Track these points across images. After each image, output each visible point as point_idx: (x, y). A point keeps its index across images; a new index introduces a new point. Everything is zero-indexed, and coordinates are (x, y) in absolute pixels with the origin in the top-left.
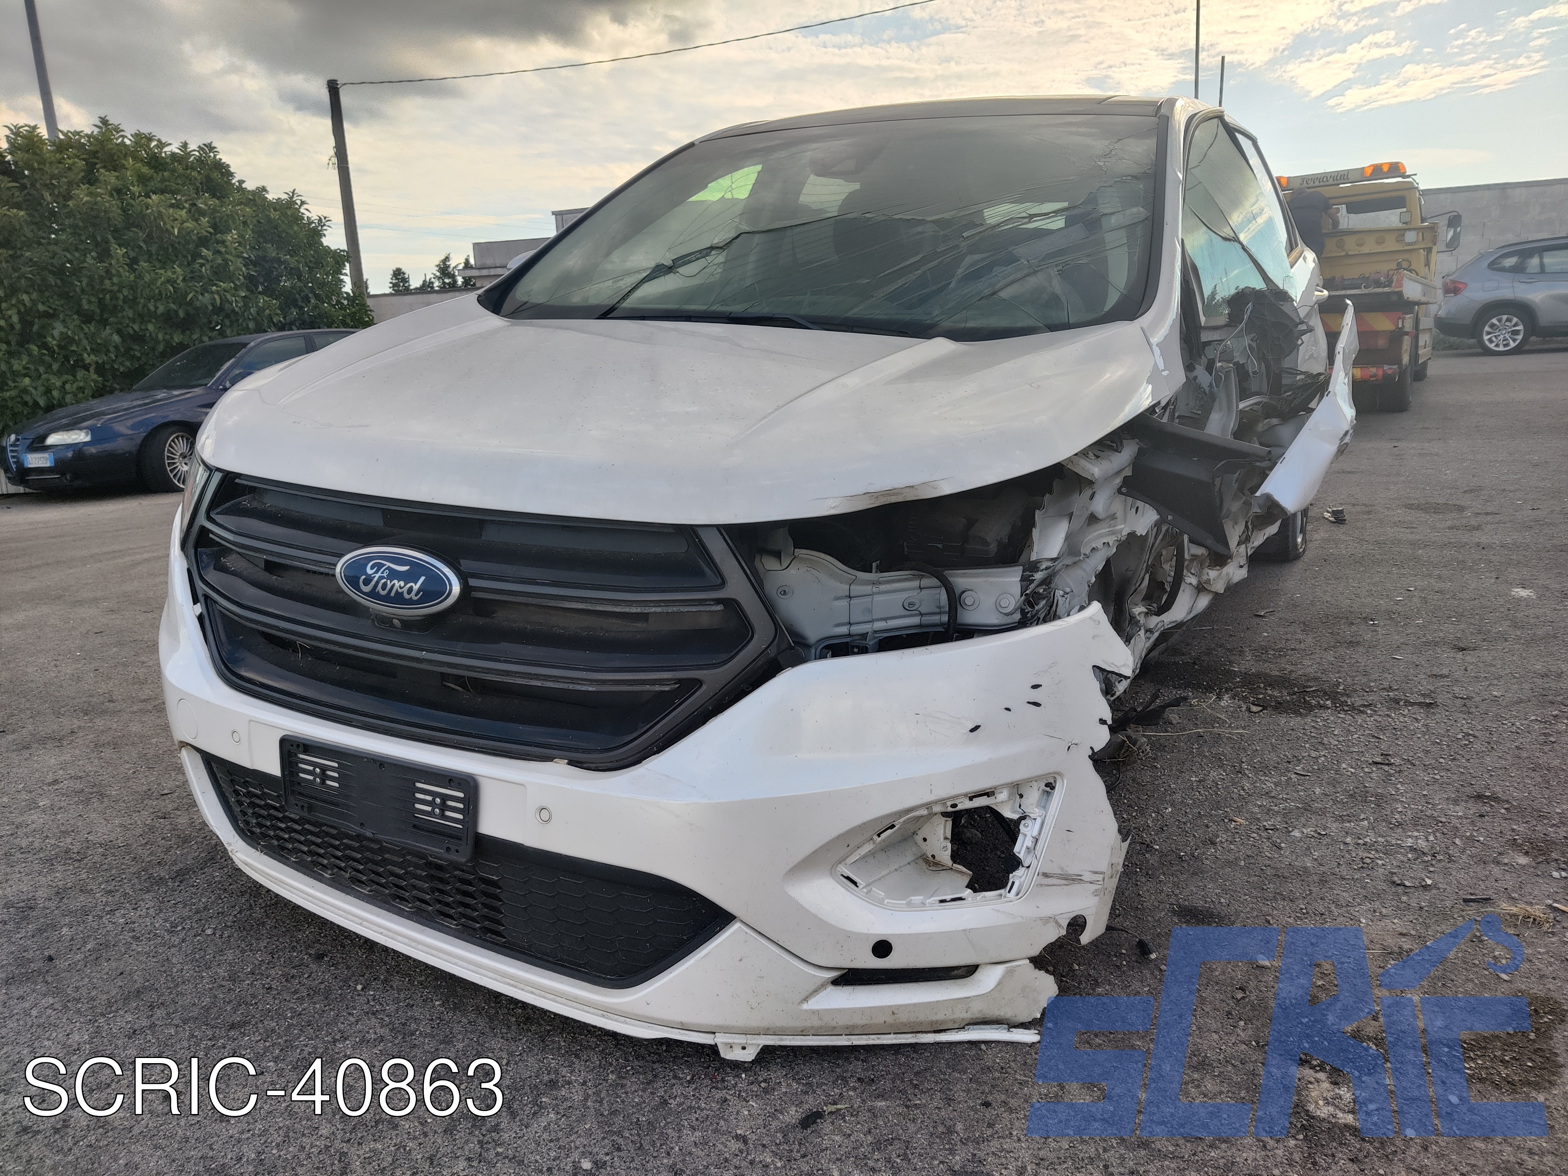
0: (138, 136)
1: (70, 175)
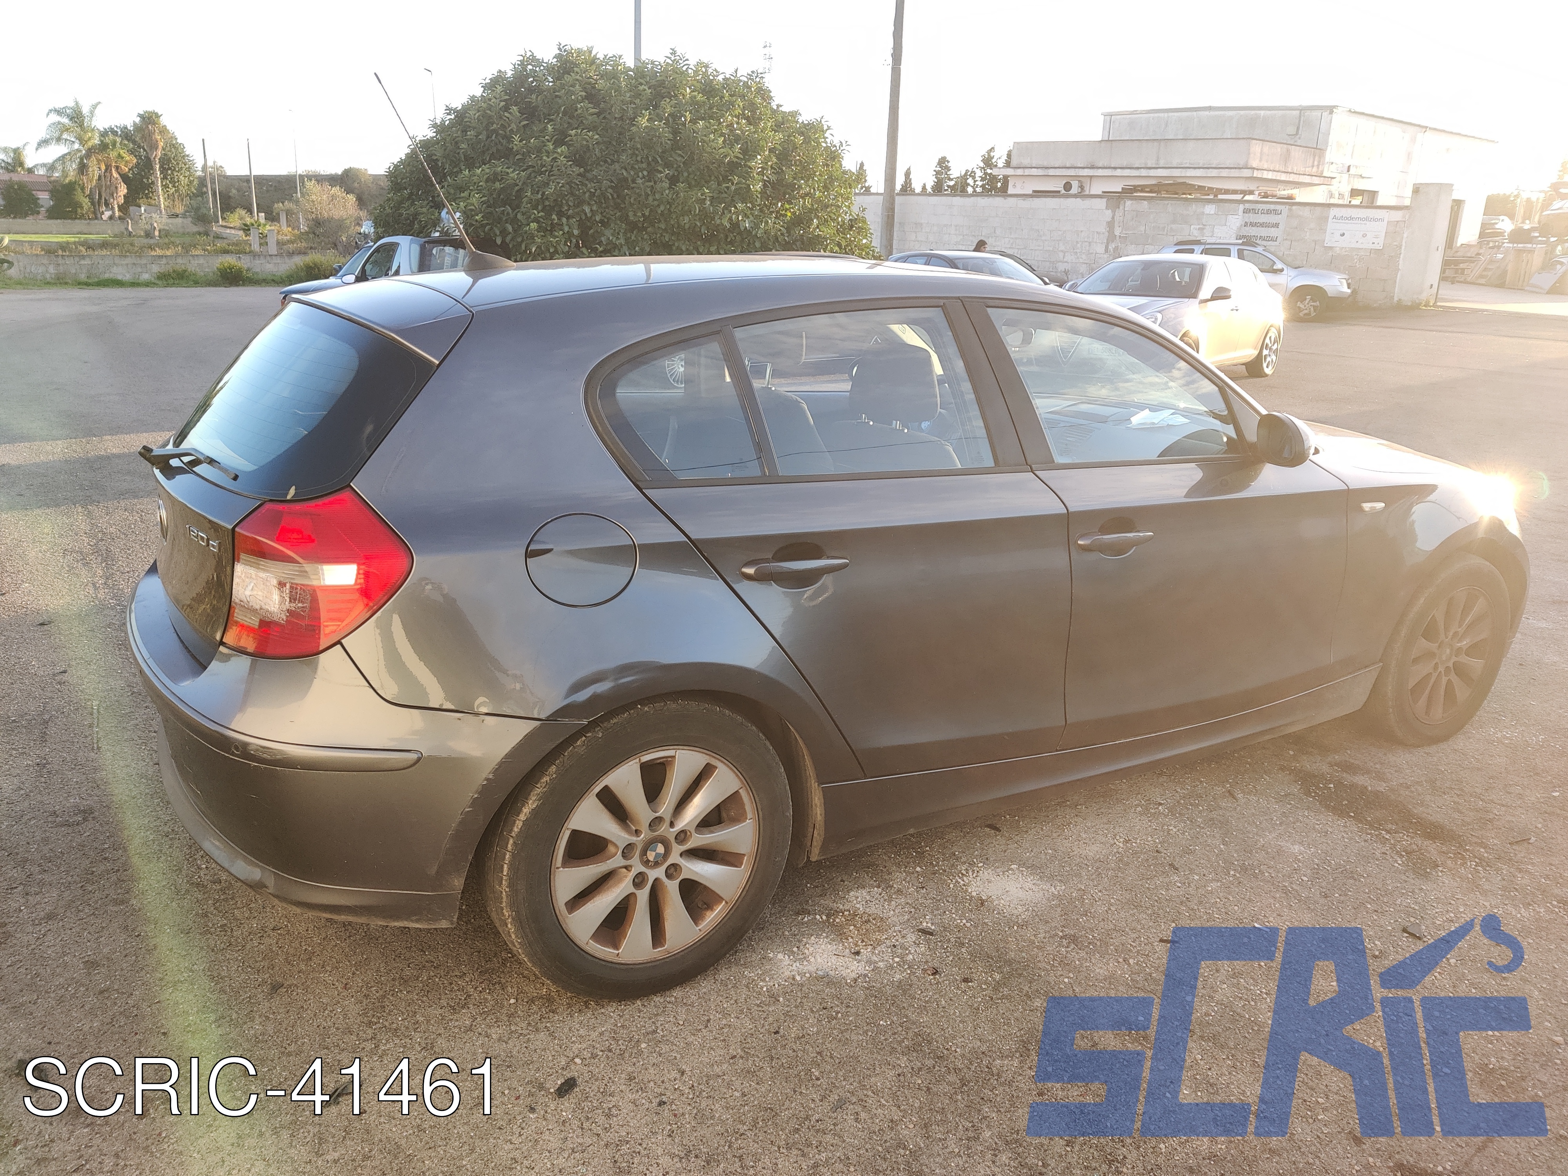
0: (700, 64)
1: (637, 101)
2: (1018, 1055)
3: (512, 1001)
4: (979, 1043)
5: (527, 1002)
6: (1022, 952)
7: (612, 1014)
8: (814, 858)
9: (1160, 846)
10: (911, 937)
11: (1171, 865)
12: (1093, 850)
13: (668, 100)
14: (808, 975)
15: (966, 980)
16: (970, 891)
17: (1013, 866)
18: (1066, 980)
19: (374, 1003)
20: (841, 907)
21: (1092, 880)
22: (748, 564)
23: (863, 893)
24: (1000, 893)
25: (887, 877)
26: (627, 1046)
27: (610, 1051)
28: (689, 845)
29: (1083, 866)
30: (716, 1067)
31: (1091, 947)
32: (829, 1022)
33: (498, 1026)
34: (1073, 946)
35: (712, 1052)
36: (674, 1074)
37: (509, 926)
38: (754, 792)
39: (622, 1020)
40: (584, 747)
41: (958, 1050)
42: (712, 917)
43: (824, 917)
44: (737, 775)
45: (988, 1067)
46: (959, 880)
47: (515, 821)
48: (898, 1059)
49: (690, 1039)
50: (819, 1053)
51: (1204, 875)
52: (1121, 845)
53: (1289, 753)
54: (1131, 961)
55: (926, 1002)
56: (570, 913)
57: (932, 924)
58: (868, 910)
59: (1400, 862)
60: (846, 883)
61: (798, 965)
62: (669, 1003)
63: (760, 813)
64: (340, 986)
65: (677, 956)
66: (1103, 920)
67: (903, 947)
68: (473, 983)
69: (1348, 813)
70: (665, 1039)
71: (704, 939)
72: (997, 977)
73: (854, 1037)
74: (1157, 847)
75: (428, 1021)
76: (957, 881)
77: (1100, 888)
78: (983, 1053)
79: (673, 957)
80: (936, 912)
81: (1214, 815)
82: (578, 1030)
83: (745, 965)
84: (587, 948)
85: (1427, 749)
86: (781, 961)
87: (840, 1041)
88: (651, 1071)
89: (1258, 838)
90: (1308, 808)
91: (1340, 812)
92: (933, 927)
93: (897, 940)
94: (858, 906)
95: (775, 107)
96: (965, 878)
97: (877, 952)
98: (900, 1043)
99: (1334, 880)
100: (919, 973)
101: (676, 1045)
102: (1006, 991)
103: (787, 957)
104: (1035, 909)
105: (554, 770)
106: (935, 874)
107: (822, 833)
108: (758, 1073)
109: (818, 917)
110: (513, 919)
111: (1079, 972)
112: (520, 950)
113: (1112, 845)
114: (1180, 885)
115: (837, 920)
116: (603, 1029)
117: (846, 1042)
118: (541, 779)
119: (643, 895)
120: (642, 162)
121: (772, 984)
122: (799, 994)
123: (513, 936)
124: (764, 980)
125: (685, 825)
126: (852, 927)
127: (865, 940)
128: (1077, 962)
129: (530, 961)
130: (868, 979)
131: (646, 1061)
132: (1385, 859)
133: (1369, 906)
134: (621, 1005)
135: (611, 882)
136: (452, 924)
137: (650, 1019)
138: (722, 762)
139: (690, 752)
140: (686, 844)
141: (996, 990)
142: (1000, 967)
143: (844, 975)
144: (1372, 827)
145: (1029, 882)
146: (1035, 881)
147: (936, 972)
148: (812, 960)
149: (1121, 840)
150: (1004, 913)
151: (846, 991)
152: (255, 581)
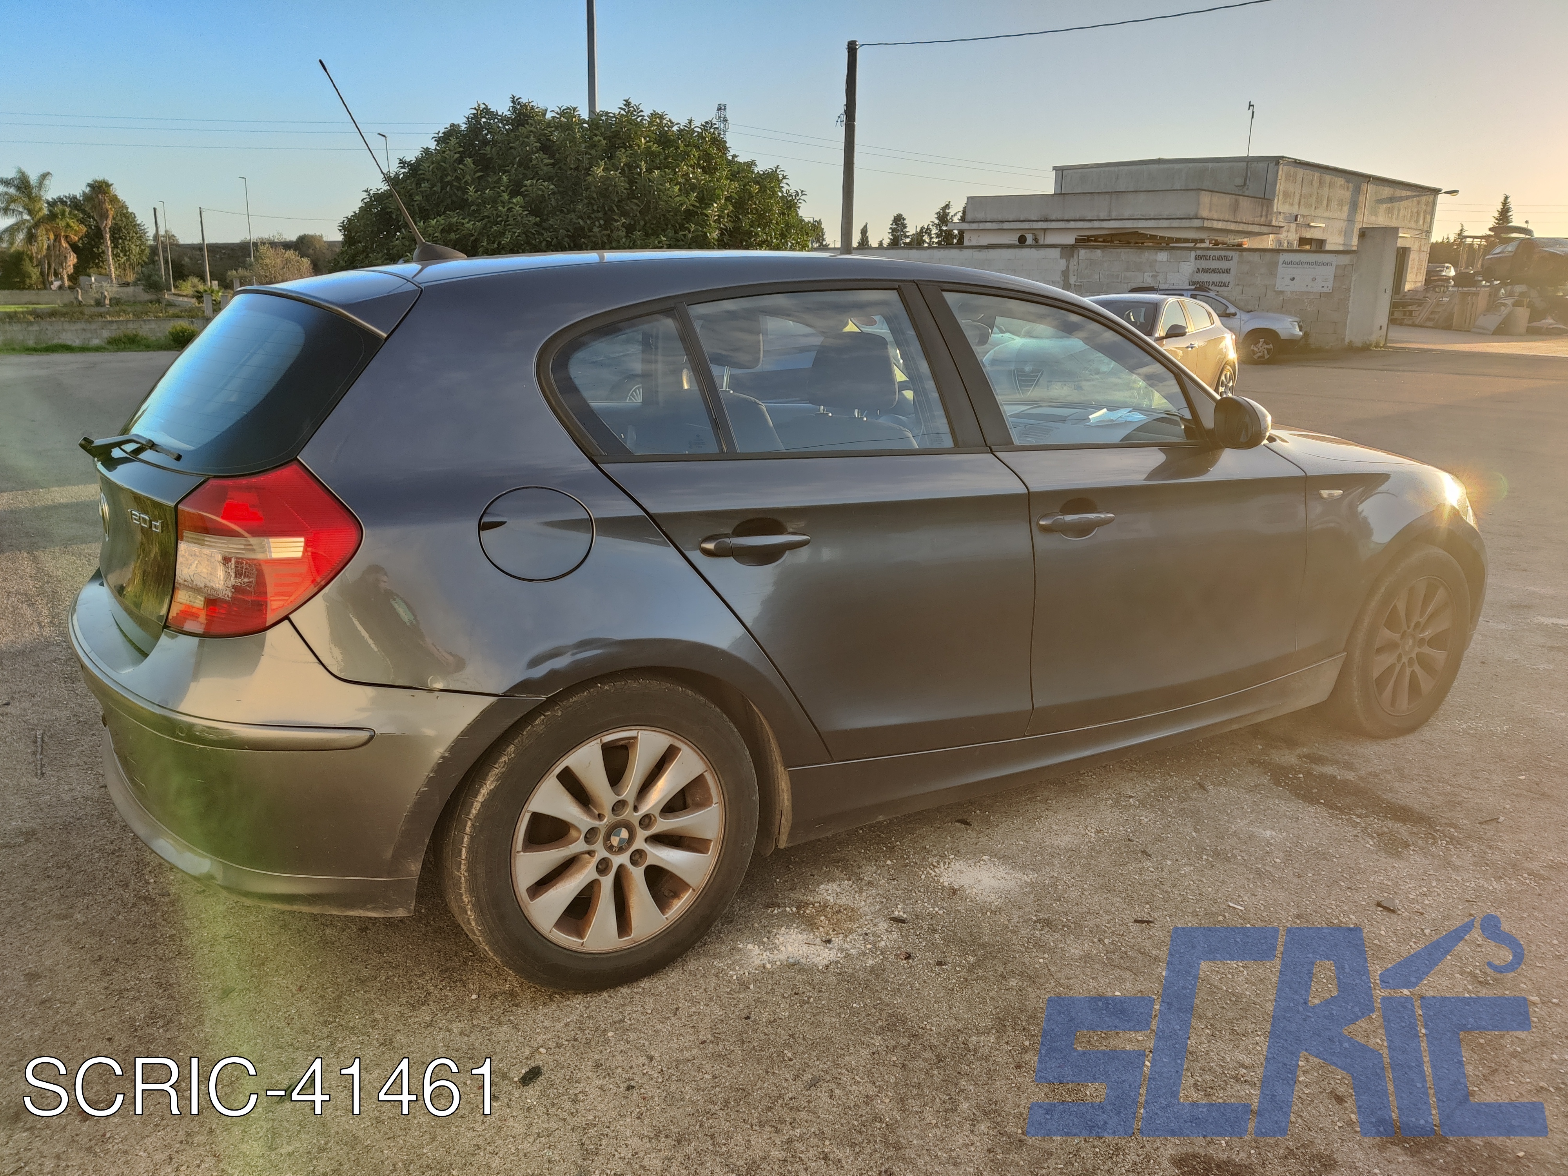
0: (654, 115)
1: (593, 152)
2: (994, 1031)
3: (474, 997)
4: (954, 1022)
5: (490, 998)
6: (995, 936)
7: (578, 1006)
8: (782, 845)
9: (1131, 835)
10: (883, 925)
11: (1144, 852)
12: (1064, 841)
13: (623, 150)
14: (778, 963)
15: (940, 964)
16: (941, 881)
17: (984, 857)
18: (1041, 960)
19: (330, 1003)
20: (811, 899)
21: (1065, 868)
22: (708, 539)
23: (833, 886)
24: (972, 882)
25: (858, 871)
26: (593, 1035)
27: (576, 1040)
28: (655, 829)
29: (1055, 855)
30: (685, 1052)
31: (1066, 929)
32: (801, 1006)
33: (460, 1021)
34: (1047, 929)
35: (681, 1038)
36: (643, 1060)
37: (469, 913)
38: (719, 775)
39: (588, 1012)
40: (544, 726)
41: (933, 1028)
42: (679, 906)
43: (794, 909)
44: (701, 758)
45: (963, 1043)
46: (931, 871)
47: (473, 803)
48: (873, 1038)
49: (659, 1026)
50: (792, 1036)
51: (1177, 860)
52: (1093, 835)
53: (1257, 748)
54: (1106, 941)
55: (900, 985)
56: (532, 900)
57: (904, 913)
58: (838, 901)
59: (1371, 843)
60: (816, 877)
61: (768, 954)
62: (637, 993)
63: (726, 798)
64: (294, 989)
65: (642, 945)
66: (1077, 904)
67: (875, 934)
68: (433, 981)
69: (1318, 800)
70: (632, 1027)
71: (672, 927)
72: (971, 959)
73: (827, 1020)
74: (1129, 836)
75: (386, 1019)
76: (928, 873)
77: (1073, 874)
78: (959, 1030)
79: (640, 947)
80: (908, 902)
81: (1185, 805)
82: (542, 1022)
83: (714, 956)
84: (551, 937)
85: (1394, 741)
86: (751, 951)
87: (813, 1023)
88: (619, 1058)
89: (1230, 825)
90: (1279, 797)
91: (1310, 799)
92: (905, 916)
93: (869, 929)
94: (828, 898)
95: (730, 158)
96: (936, 870)
97: (848, 940)
98: (874, 1024)
99: (1307, 861)
100: (891, 958)
101: (644, 1033)
102: (980, 972)
103: (756, 947)
104: (1009, 896)
105: (513, 749)
106: (906, 866)
107: (790, 818)
108: (729, 1056)
109: (788, 909)
110: (473, 905)
111: (1054, 953)
112: (480, 939)
113: (1083, 836)
114: (1153, 870)
115: (808, 912)
116: (568, 1020)
117: (818, 1025)
118: (499, 759)
119: (607, 882)
120: (598, 211)
121: (742, 973)
122: (770, 981)
123: (473, 924)
124: (734, 970)
125: (649, 809)
126: (823, 918)
127: (837, 929)
128: (1052, 944)
129: (493, 950)
130: (840, 966)
131: (613, 1049)
132: (1357, 841)
133: (1342, 884)
134: (586, 997)
135: (574, 868)
136: (409, 912)
137: (617, 1009)
138: (686, 744)
139: (653, 733)
140: (652, 828)
141: (970, 971)
142: (974, 951)
143: (816, 962)
144: (1342, 812)
145: (1002, 871)
146: (1007, 871)
147: (908, 957)
148: (783, 949)
149: (1093, 830)
150: (977, 901)
151: (818, 977)
152: (199, 559)
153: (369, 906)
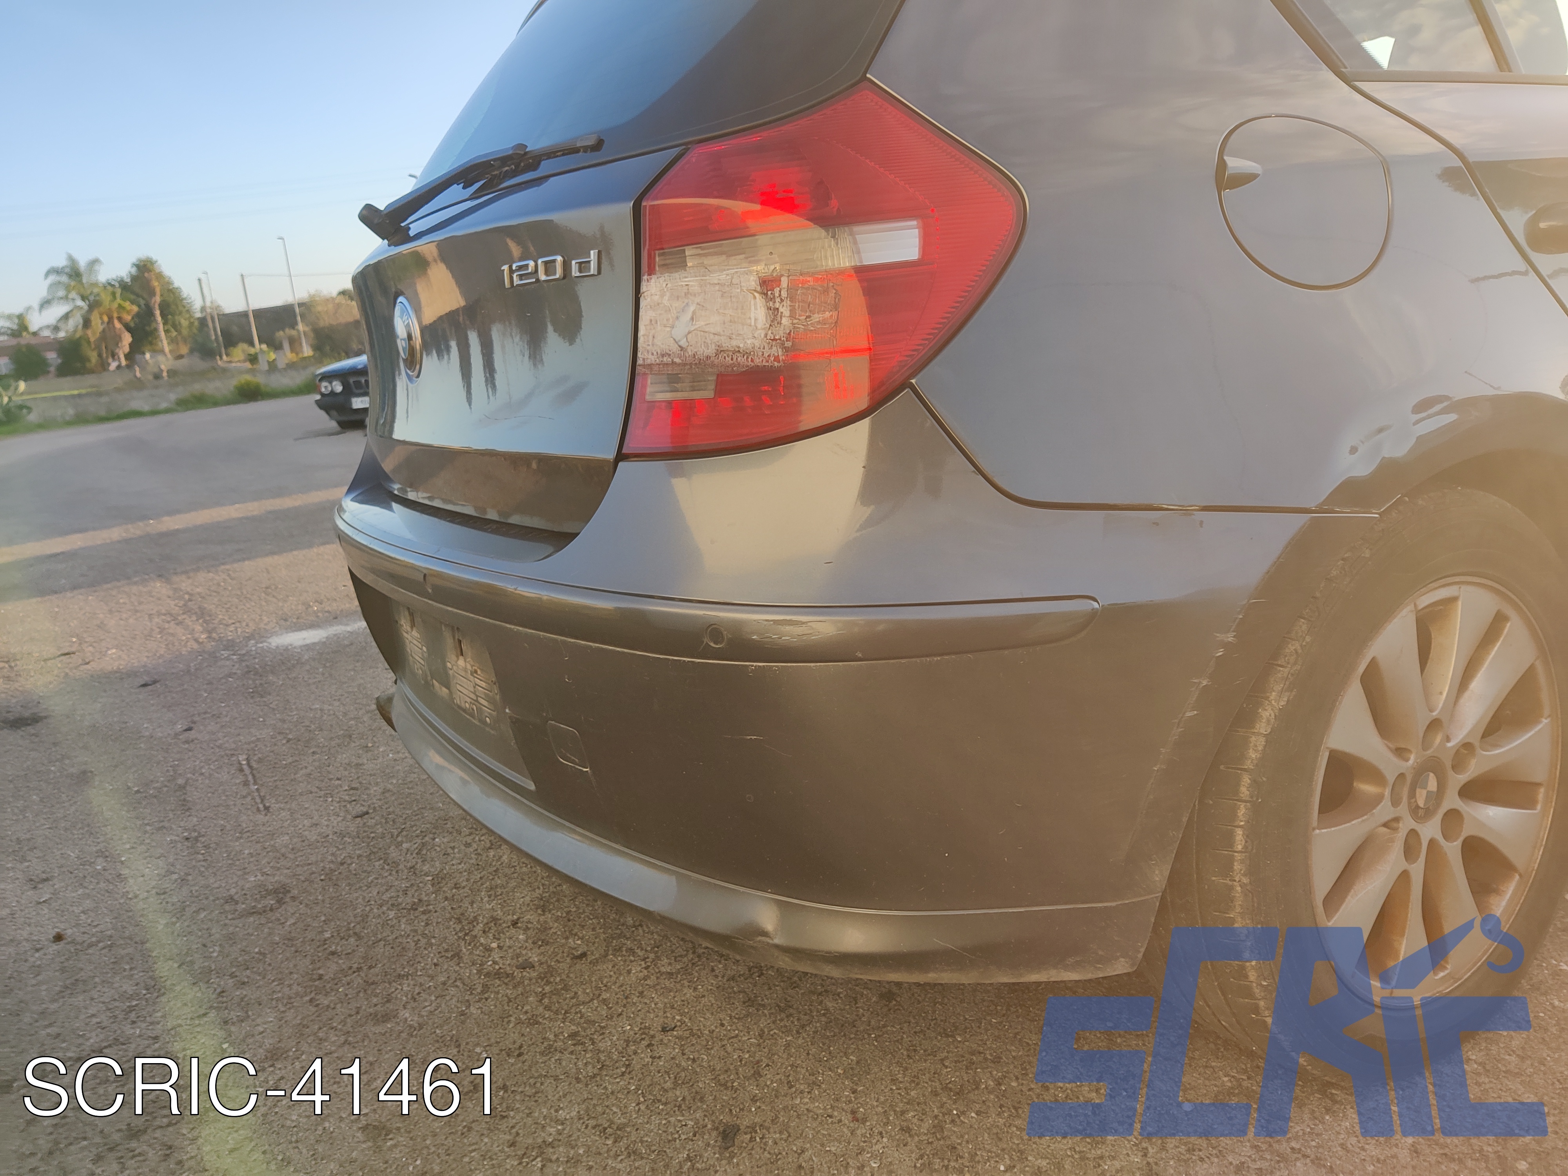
19: (929, 1142)
28: (1472, 772)
33: (1201, 1159)
42: (1504, 907)
44: (1531, 637)
47: (1250, 739)
56: (1328, 920)
63: (1563, 704)
64: (844, 1118)
105: (1305, 628)
119: (1418, 875)
136: (1133, 965)
138: (1518, 608)
139: (1477, 588)
140: (1465, 773)
152: (698, 299)
153: (1071, 960)
